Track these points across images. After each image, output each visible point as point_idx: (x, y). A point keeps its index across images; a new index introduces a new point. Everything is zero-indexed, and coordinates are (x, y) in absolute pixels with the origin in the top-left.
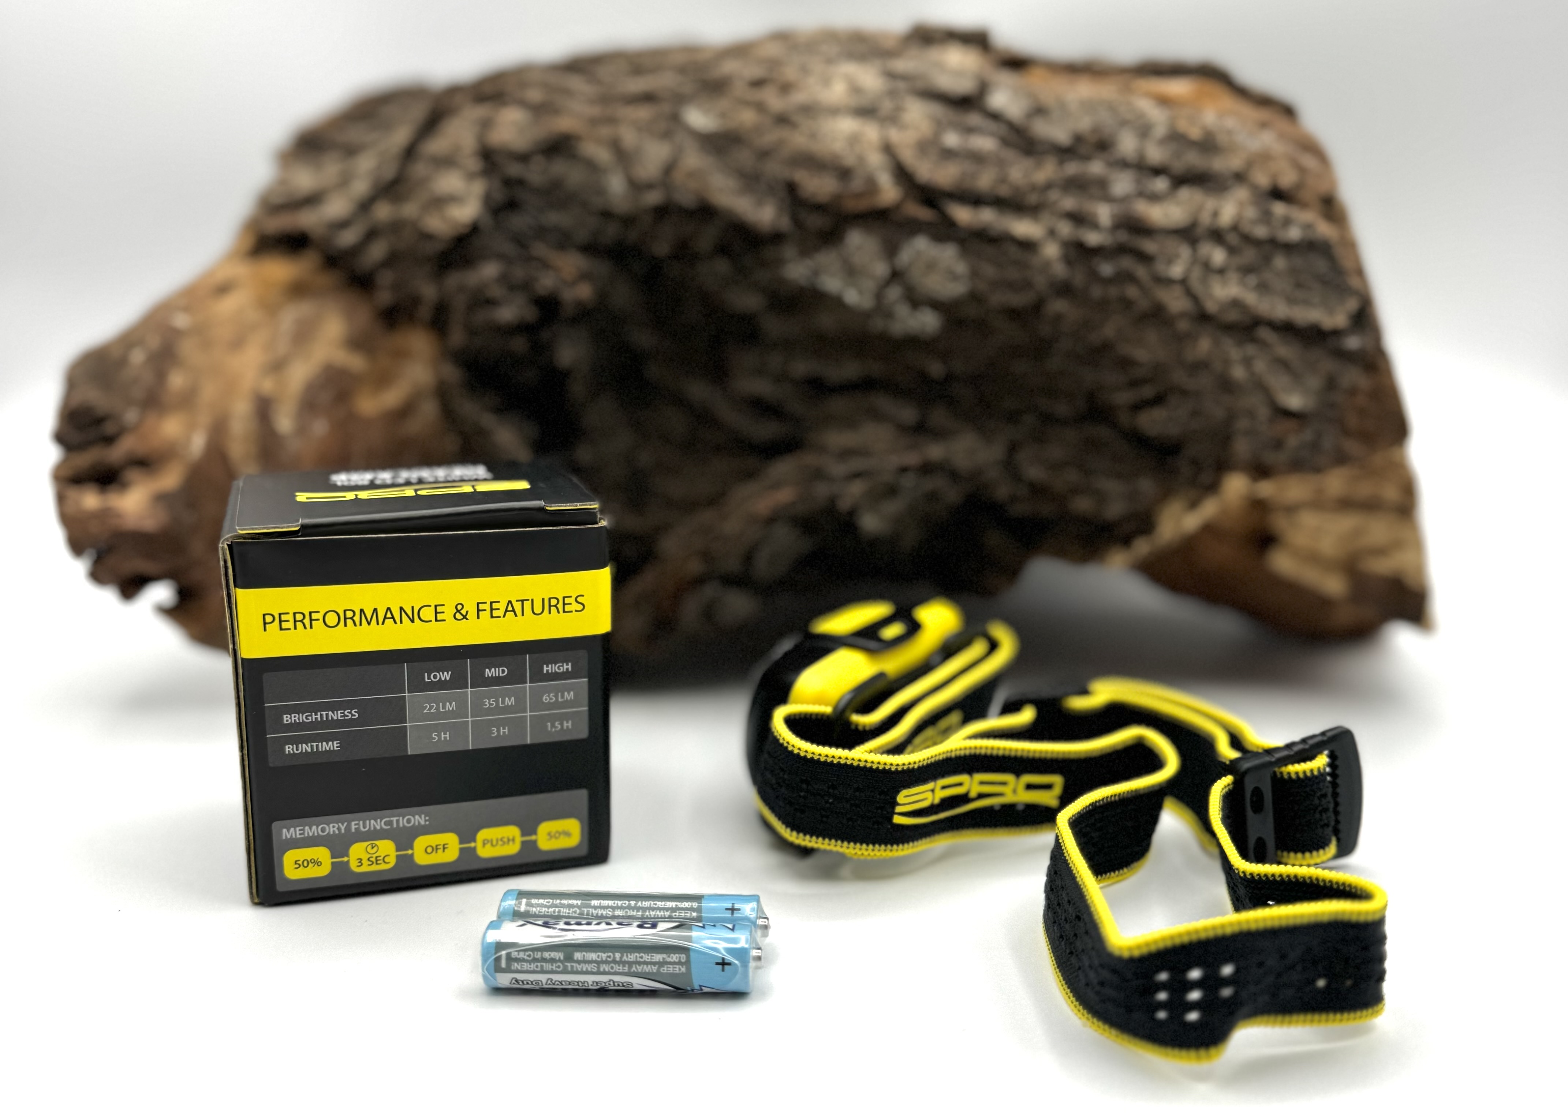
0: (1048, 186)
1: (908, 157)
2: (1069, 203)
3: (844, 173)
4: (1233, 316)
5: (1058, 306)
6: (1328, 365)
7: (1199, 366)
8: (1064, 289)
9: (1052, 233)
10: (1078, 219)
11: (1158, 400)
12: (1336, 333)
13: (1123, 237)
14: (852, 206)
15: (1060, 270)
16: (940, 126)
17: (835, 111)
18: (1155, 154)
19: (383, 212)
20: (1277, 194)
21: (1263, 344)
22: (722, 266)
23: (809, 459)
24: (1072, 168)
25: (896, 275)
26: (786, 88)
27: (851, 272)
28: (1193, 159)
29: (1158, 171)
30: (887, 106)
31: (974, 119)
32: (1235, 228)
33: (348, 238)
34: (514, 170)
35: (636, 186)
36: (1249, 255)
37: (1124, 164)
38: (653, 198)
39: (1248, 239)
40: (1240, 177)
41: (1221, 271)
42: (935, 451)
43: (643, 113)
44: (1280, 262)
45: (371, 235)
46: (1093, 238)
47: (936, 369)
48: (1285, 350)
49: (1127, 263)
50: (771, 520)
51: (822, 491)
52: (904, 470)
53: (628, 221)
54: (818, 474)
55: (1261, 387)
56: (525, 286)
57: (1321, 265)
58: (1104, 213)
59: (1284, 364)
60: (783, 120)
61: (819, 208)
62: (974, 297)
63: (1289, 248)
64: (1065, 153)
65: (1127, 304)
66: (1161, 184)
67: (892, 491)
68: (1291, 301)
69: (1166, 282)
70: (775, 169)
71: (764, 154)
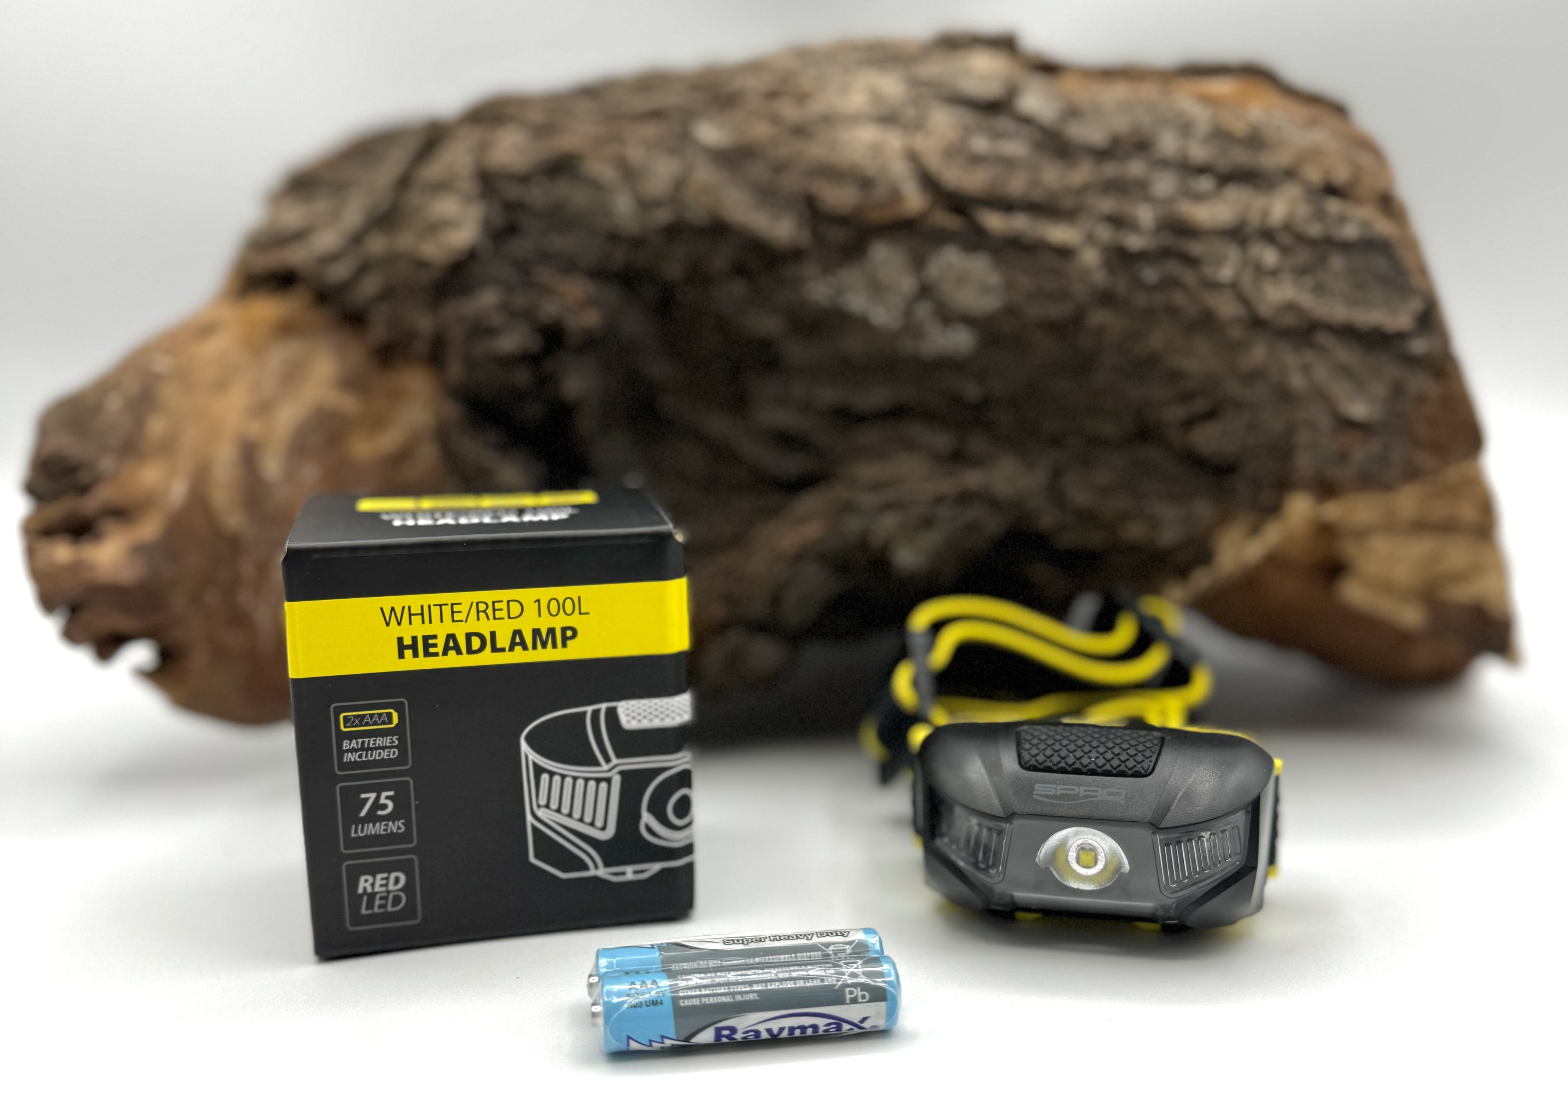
0: (1085, 189)
1: (934, 162)
2: (1107, 205)
3: (865, 183)
4: (1289, 320)
5: (1099, 317)
6: (1393, 370)
7: (1252, 377)
8: (1106, 298)
9: (1090, 238)
10: (1118, 222)
11: (1211, 415)
12: (1401, 336)
13: (1168, 240)
14: (876, 216)
15: (1100, 278)
16: (967, 131)
17: (854, 119)
18: (1199, 152)
19: (377, 244)
20: (1331, 190)
21: (1321, 349)
22: (738, 288)
23: (837, 492)
24: (1110, 170)
25: (925, 291)
26: (802, 98)
27: (877, 288)
28: (1240, 157)
29: (1202, 170)
30: (910, 112)
31: (1003, 123)
32: (1288, 227)
33: (339, 272)
34: (513, 192)
35: (645, 205)
36: (1303, 256)
37: (1164, 164)
38: (662, 217)
39: (1301, 239)
40: (1290, 174)
41: (1274, 273)
42: (973, 479)
43: (650, 130)
44: (1337, 262)
45: (364, 268)
46: (1135, 242)
47: (972, 391)
48: (1345, 354)
49: (1173, 267)
50: (800, 556)
51: (852, 525)
52: (939, 500)
53: (637, 242)
54: (848, 507)
55: (1322, 396)
56: (528, 315)
57: (1380, 263)
58: (1145, 215)
59: (1345, 372)
60: (800, 131)
61: (841, 220)
62: (1010, 311)
63: (1346, 247)
64: (1102, 155)
65: (1173, 311)
66: (1205, 184)
67: (927, 523)
68: (1351, 302)
69: (1215, 286)
70: (791, 182)
71: (780, 168)
